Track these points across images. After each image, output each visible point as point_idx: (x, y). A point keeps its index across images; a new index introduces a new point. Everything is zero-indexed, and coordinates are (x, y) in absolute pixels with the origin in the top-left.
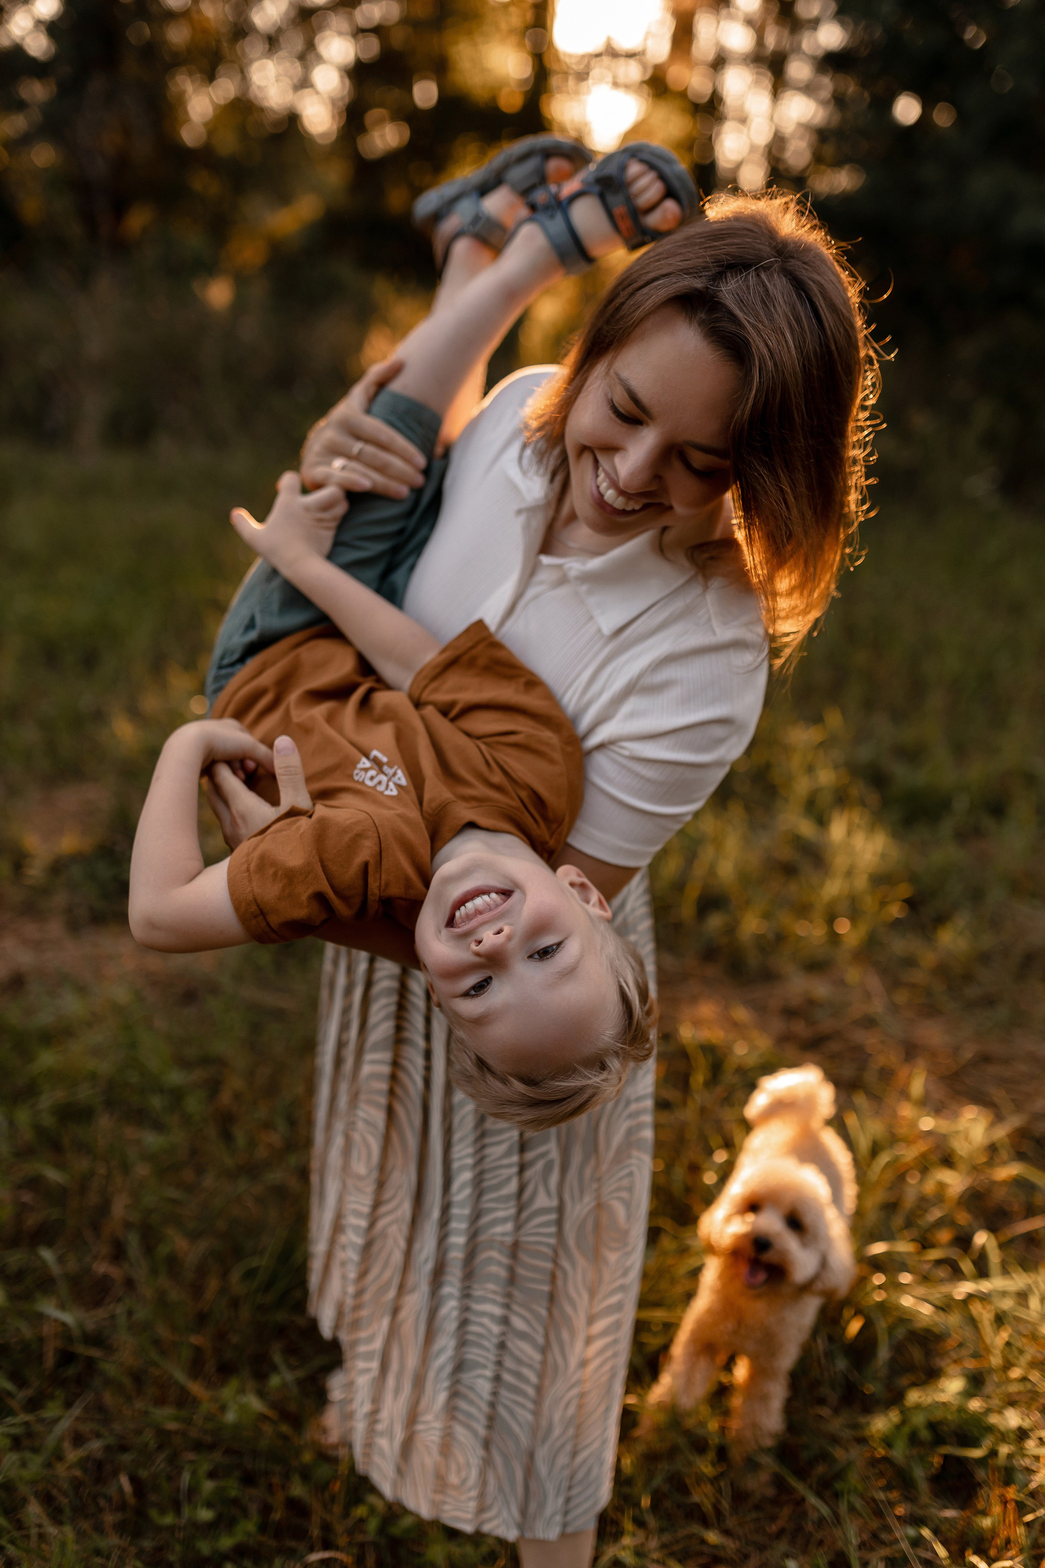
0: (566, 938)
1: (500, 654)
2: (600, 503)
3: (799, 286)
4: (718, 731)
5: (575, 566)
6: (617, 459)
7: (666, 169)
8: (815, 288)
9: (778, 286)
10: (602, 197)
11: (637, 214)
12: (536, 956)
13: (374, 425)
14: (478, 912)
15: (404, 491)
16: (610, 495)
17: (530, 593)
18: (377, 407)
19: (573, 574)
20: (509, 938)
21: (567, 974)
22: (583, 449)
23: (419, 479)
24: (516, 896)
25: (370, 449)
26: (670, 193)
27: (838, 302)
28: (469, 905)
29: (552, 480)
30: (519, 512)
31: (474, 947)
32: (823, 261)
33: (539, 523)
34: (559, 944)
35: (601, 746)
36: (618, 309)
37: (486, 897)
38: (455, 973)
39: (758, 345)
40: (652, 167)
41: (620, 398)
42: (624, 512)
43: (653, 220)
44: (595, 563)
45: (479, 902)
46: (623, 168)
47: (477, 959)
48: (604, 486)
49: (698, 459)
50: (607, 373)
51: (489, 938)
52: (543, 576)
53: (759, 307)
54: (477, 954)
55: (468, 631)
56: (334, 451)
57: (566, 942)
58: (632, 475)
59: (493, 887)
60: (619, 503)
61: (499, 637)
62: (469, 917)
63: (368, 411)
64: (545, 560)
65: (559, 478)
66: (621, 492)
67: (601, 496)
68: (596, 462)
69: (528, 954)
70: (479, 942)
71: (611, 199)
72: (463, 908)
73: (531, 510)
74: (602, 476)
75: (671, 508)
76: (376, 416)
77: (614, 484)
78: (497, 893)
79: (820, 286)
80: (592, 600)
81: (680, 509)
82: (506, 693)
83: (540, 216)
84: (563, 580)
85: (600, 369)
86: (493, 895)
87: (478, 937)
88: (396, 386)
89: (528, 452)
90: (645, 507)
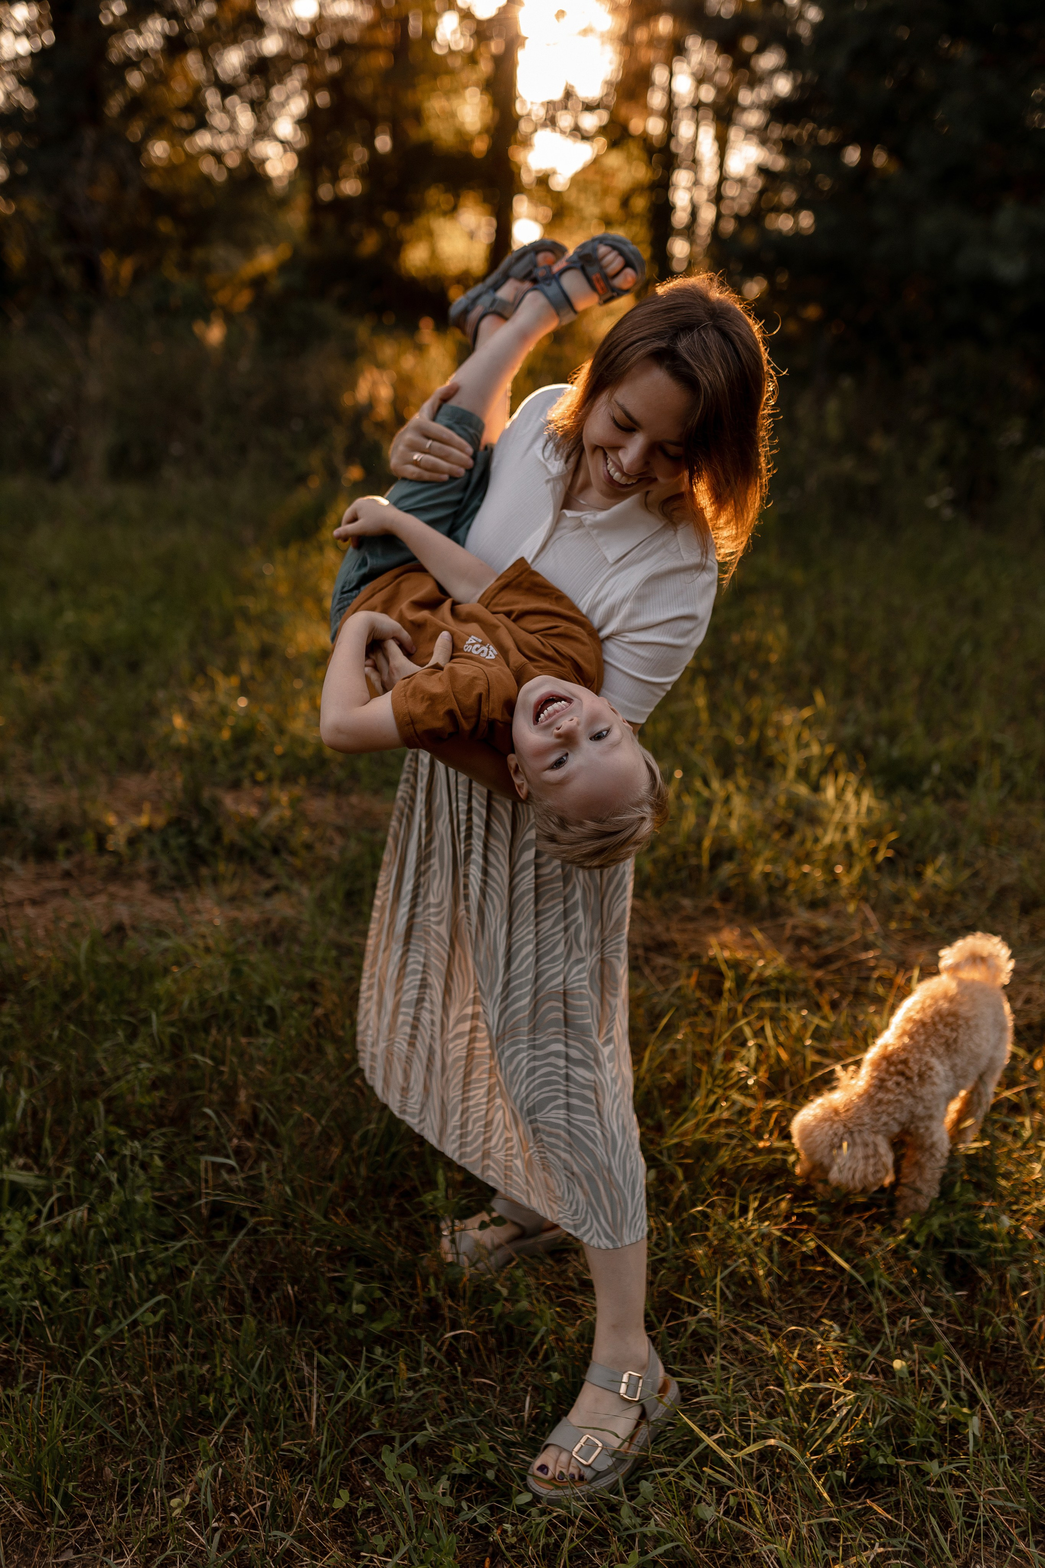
0: (611, 726)
1: (537, 579)
2: (610, 479)
3: (725, 335)
4: (687, 625)
5: (590, 517)
6: (621, 454)
7: (625, 248)
8: (736, 338)
9: (712, 338)
10: (583, 270)
11: (608, 278)
12: (594, 739)
13: (438, 428)
14: (556, 711)
15: (462, 471)
16: (617, 476)
17: (557, 535)
18: (439, 417)
19: (588, 522)
20: (578, 724)
21: (615, 745)
22: (595, 448)
23: (471, 462)
24: (576, 702)
25: (437, 444)
26: (628, 264)
27: (750, 343)
28: (549, 708)
29: (566, 462)
30: (548, 481)
31: (555, 731)
32: (737, 313)
33: (560, 488)
34: (607, 730)
35: (608, 638)
36: (613, 361)
37: (559, 703)
38: (544, 752)
39: (703, 381)
40: (614, 248)
41: (618, 414)
42: (626, 486)
43: (618, 282)
44: (602, 516)
45: (555, 705)
46: (595, 250)
47: (558, 740)
48: (612, 471)
49: (672, 450)
50: (609, 401)
51: (566, 724)
52: (564, 523)
53: (701, 354)
54: (558, 736)
55: (514, 565)
56: (414, 447)
57: (612, 728)
58: (632, 464)
59: (563, 696)
60: (623, 481)
61: (536, 568)
62: (550, 716)
63: (434, 419)
64: (568, 513)
65: (572, 459)
66: (624, 474)
67: (611, 477)
68: (605, 454)
69: (590, 736)
70: (559, 728)
71: (589, 269)
72: (545, 711)
73: (555, 479)
74: (610, 464)
75: (656, 479)
76: (441, 422)
77: (620, 468)
78: (565, 700)
79: (738, 334)
80: (601, 540)
81: (661, 480)
82: (545, 605)
83: (541, 285)
84: (580, 525)
85: (604, 398)
86: (563, 702)
87: (557, 725)
88: (453, 403)
89: (551, 445)
90: (639, 481)
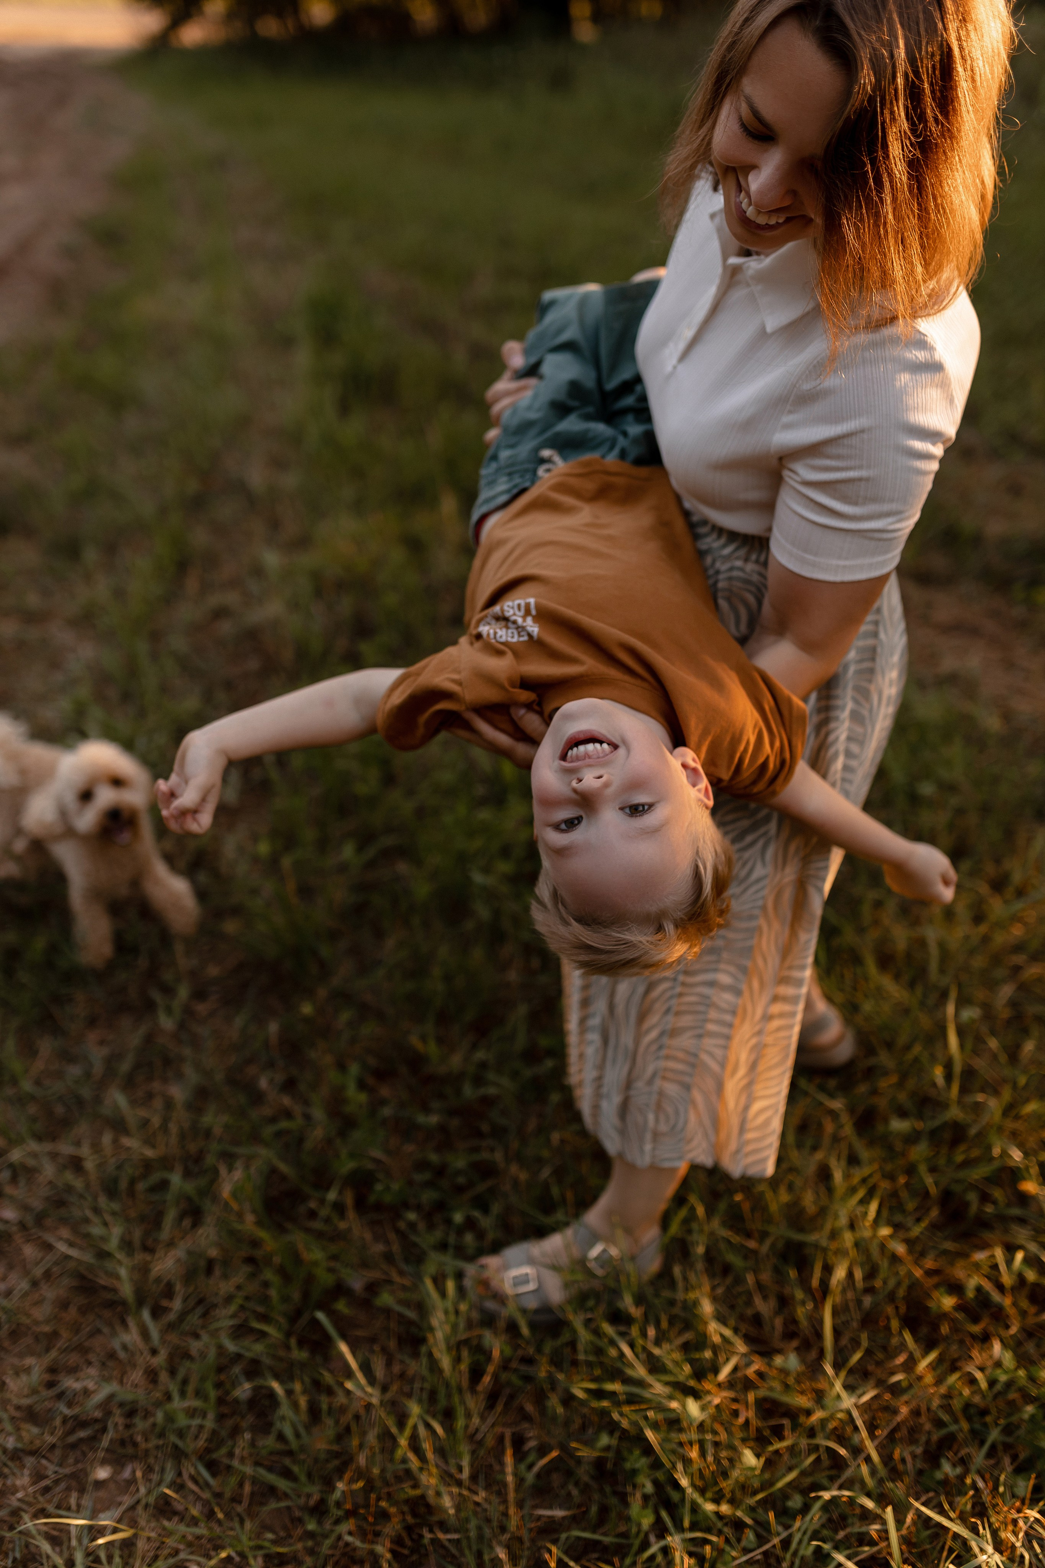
0: (658, 802)
2: (744, 216)
12: (627, 810)
14: (587, 756)
16: (750, 211)
20: (606, 785)
21: (648, 833)
22: (727, 169)
24: (621, 751)
28: (582, 748)
31: (574, 784)
34: (651, 806)
37: (598, 745)
38: (550, 803)
42: (768, 227)
45: (590, 747)
47: (574, 796)
48: (745, 203)
51: (589, 780)
54: (575, 791)
57: (658, 805)
59: (607, 739)
60: (762, 220)
62: (578, 758)
67: (744, 213)
68: (738, 180)
69: (620, 806)
70: (580, 781)
72: (575, 749)
74: (742, 193)
78: (608, 744)
86: (605, 746)
87: (580, 776)
